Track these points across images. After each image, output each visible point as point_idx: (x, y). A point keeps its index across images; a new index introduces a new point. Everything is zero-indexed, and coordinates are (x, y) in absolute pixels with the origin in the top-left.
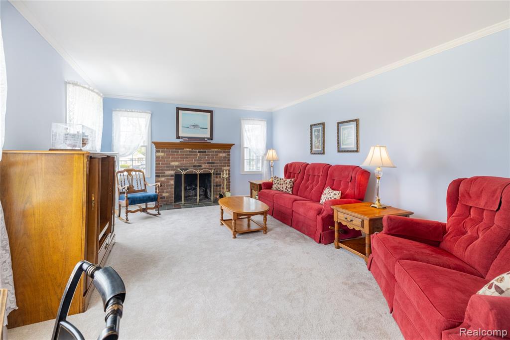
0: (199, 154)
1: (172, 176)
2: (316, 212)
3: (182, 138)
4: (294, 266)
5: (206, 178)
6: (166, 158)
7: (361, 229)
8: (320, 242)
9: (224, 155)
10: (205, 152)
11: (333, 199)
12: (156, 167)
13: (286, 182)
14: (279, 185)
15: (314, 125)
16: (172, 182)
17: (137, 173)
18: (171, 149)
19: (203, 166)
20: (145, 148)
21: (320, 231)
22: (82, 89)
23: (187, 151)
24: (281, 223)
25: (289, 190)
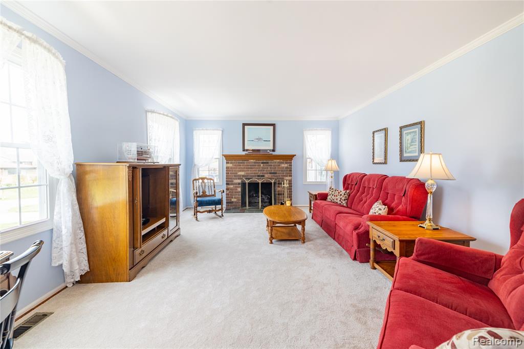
0: (262, 165)
1: (239, 184)
2: (353, 227)
3: (247, 150)
4: (310, 278)
5: (267, 187)
6: (234, 168)
7: (393, 251)
8: (355, 259)
9: (286, 165)
10: (268, 163)
11: (377, 214)
12: (226, 176)
13: (340, 193)
14: (333, 197)
15: (377, 131)
16: (239, 189)
17: (209, 181)
18: (238, 160)
19: (266, 176)
20: (218, 160)
21: (355, 247)
22: (158, 115)
23: (252, 163)
24: (326, 234)
25: (344, 202)
